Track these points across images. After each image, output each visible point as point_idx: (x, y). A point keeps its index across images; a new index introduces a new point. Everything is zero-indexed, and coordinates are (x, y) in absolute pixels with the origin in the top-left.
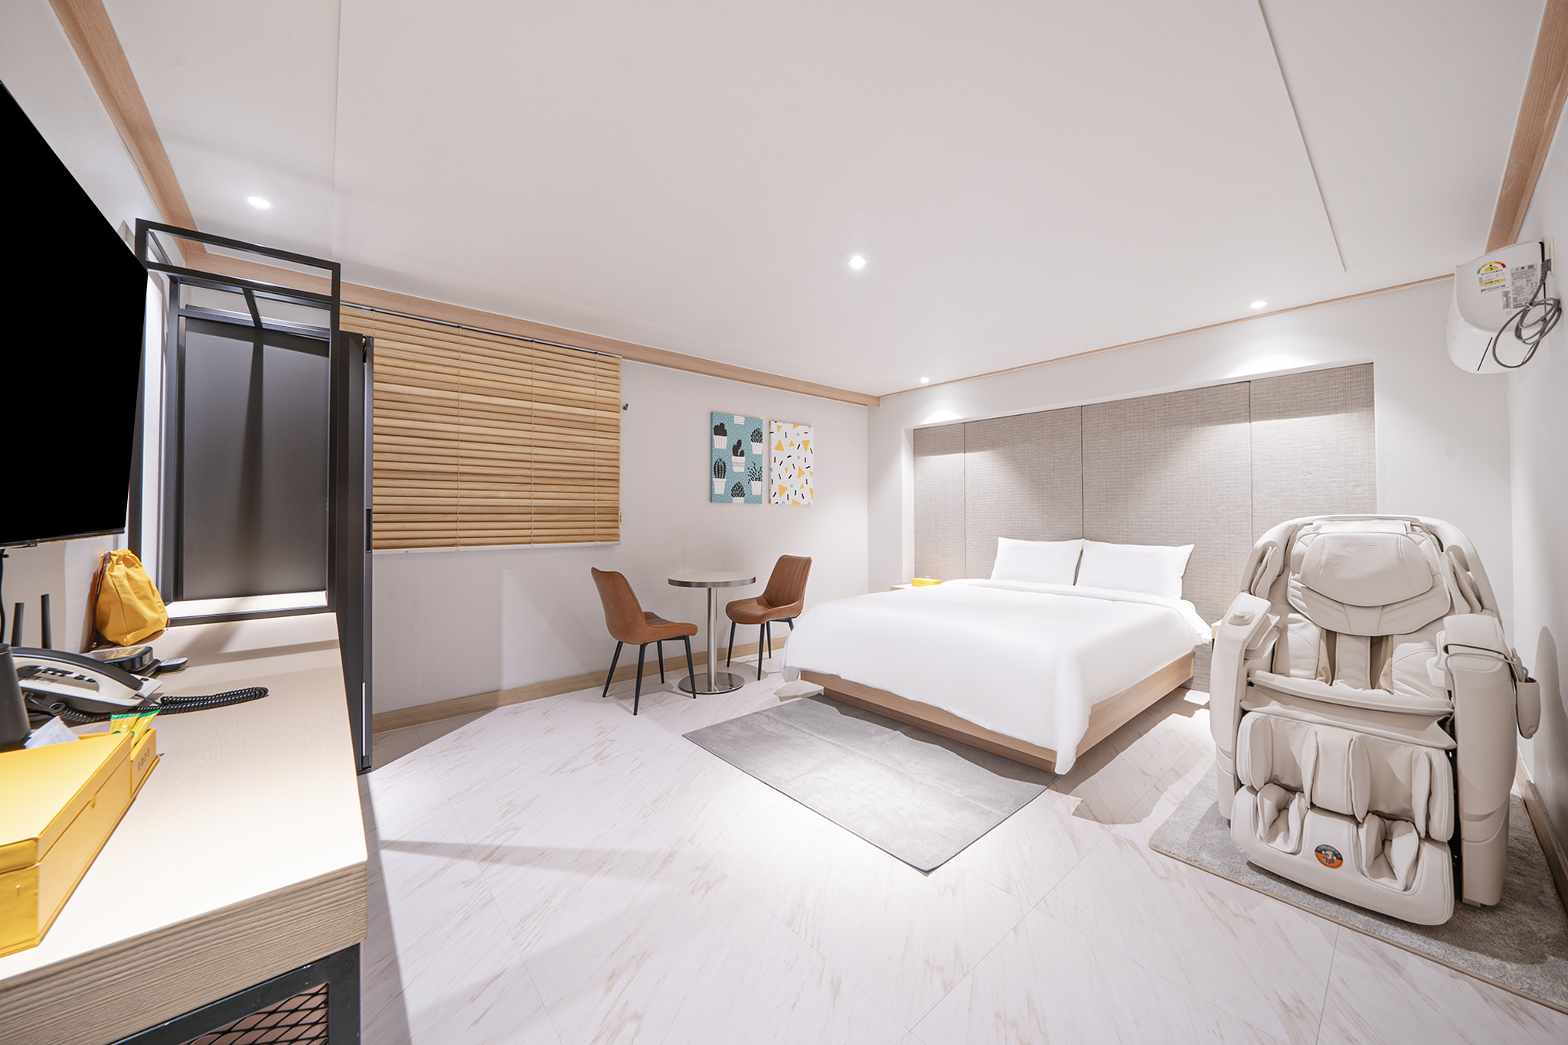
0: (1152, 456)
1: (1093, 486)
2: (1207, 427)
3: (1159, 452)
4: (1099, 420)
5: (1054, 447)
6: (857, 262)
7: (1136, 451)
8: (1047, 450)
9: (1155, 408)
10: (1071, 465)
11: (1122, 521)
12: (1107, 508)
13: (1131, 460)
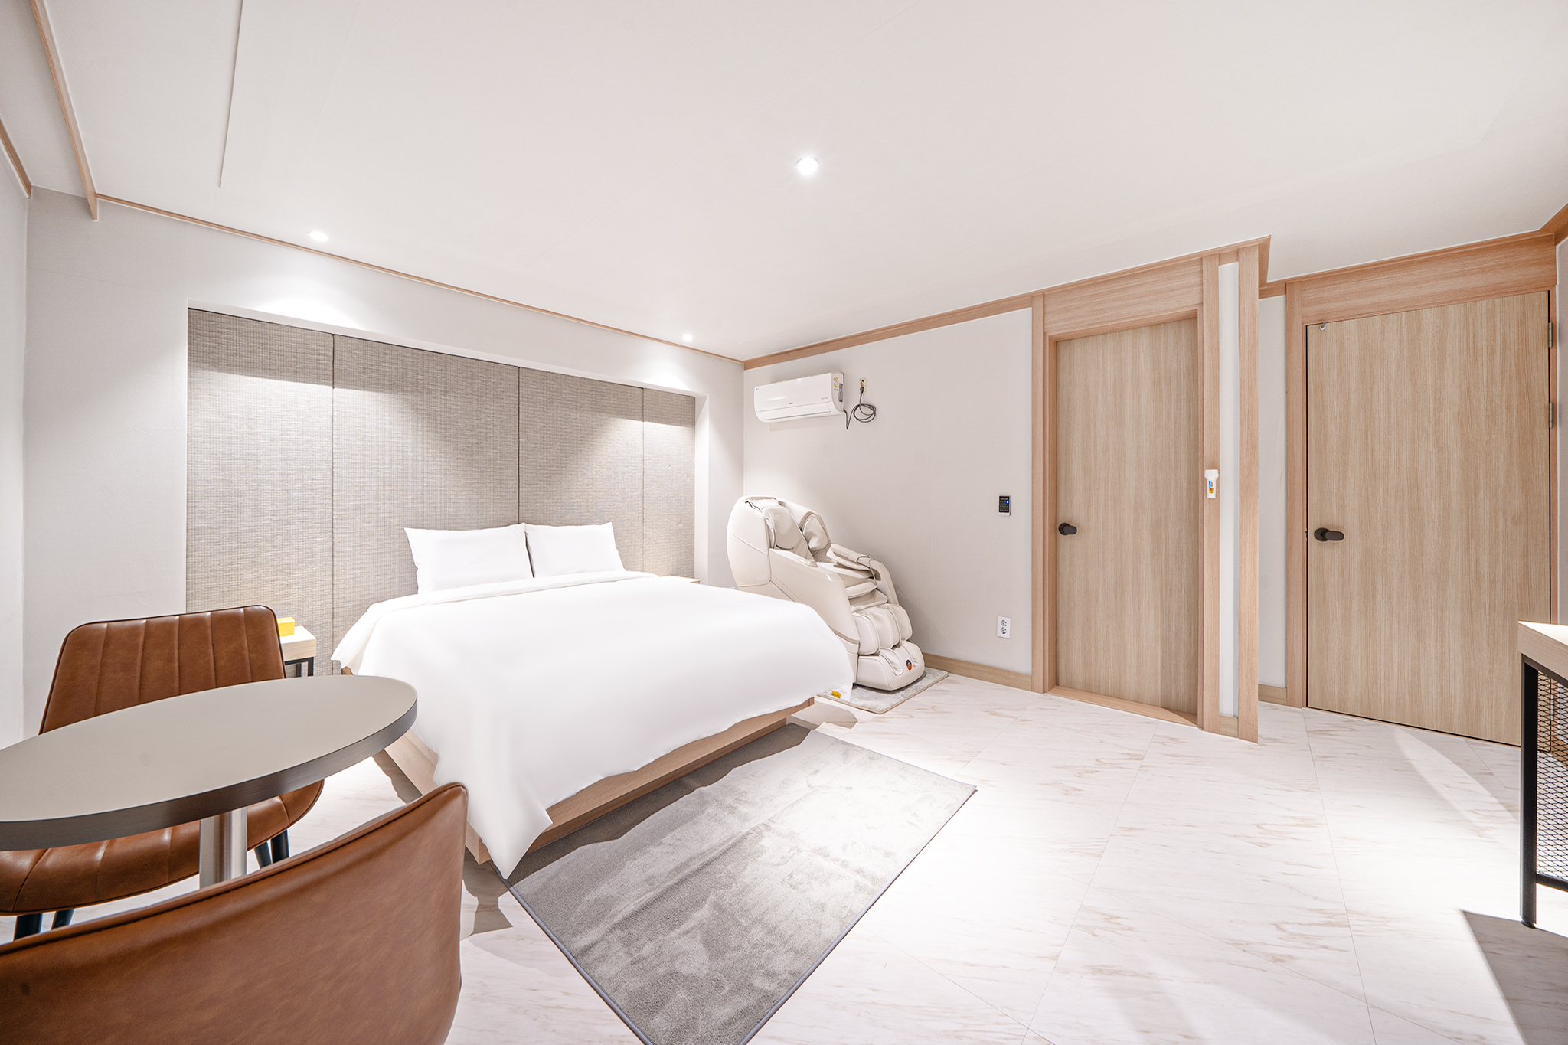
0: (583, 437)
1: (531, 462)
2: (620, 419)
3: (587, 435)
4: (537, 388)
5: (487, 409)
6: (808, 166)
7: (570, 430)
8: (477, 410)
9: (585, 391)
10: (507, 434)
11: (557, 502)
12: (544, 488)
13: (565, 439)
